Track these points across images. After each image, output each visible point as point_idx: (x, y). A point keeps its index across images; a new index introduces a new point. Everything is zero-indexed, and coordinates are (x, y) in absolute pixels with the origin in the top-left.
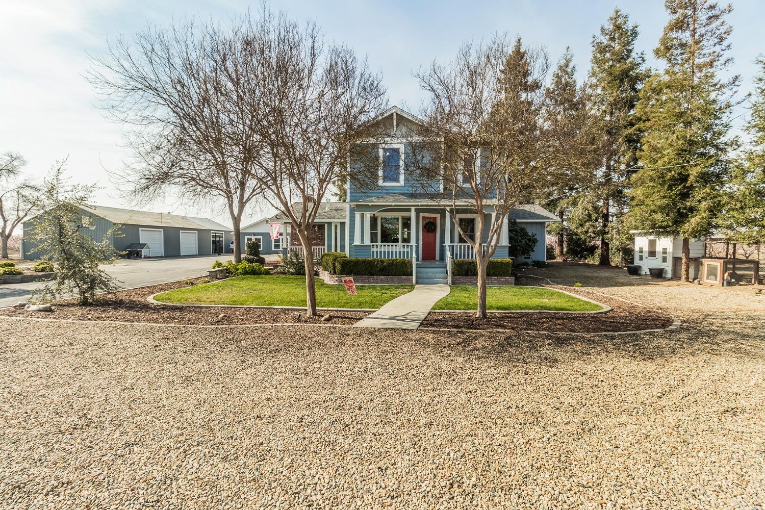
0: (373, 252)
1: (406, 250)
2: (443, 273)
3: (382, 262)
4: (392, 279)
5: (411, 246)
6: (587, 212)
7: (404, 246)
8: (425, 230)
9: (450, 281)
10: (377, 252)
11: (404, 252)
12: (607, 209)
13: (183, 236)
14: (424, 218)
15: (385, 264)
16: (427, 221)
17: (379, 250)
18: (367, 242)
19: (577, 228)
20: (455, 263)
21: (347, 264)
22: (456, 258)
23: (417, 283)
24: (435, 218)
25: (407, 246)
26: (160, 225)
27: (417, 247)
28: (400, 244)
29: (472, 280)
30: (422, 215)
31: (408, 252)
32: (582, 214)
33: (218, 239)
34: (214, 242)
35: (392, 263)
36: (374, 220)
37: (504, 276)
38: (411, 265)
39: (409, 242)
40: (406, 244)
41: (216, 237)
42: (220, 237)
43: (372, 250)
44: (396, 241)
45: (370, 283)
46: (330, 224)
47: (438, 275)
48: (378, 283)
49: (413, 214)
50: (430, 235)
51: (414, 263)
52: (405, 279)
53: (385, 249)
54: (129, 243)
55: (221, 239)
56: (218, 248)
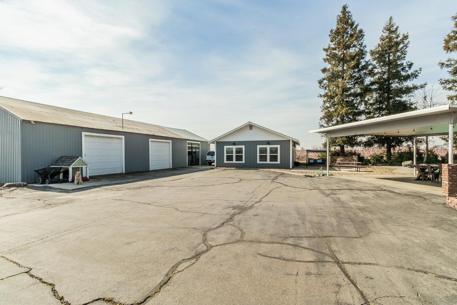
13: (153, 146)
26: (120, 129)
33: (194, 150)
34: (190, 153)
41: (192, 148)
42: (196, 148)
54: (58, 156)
55: (197, 150)
56: (194, 160)
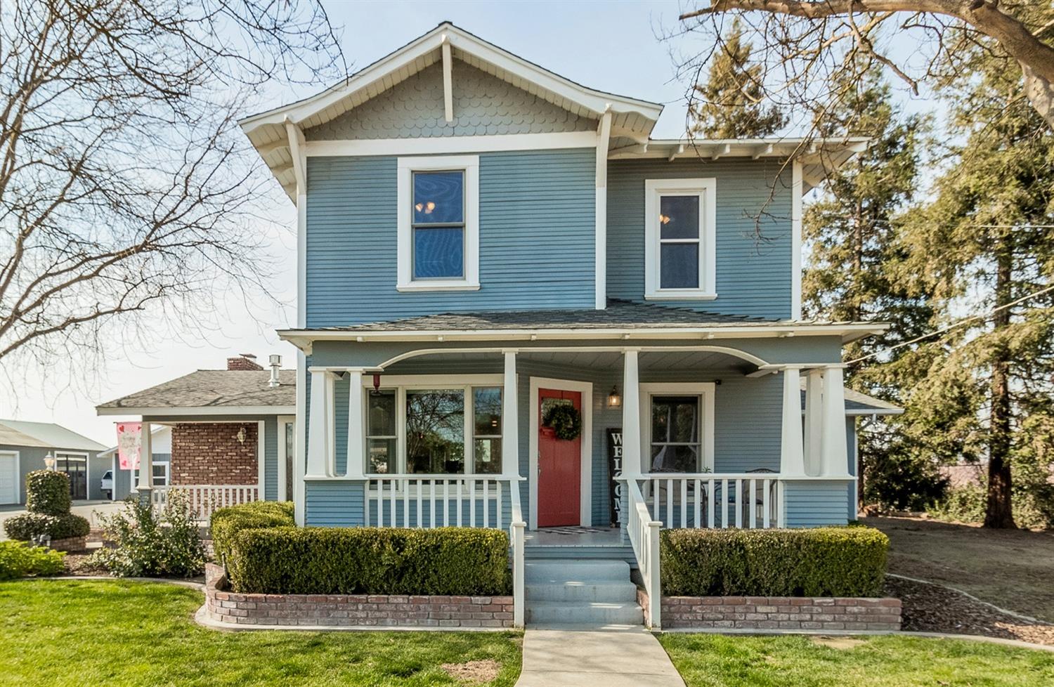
0: (374, 503)
1: (486, 495)
2: (618, 578)
3: (399, 543)
4: (437, 608)
5: (506, 484)
6: (956, 391)
7: (479, 482)
8: (547, 431)
9: (653, 615)
10: (387, 502)
11: (479, 503)
12: (1005, 385)
14: (544, 394)
15: (408, 552)
16: (552, 403)
17: (393, 495)
18: (356, 469)
19: (930, 433)
20: (671, 547)
21: (269, 553)
22: (677, 524)
23: (529, 621)
24: (578, 396)
25: (492, 482)
27: (524, 487)
28: (469, 476)
29: (740, 609)
30: (537, 383)
31: (493, 503)
32: (944, 397)
33: (73, 469)
35: (437, 548)
36: (380, 401)
37: (860, 593)
38: (506, 552)
39: (499, 471)
40: (486, 477)
41: (67, 464)
42: (77, 464)
43: (370, 495)
44: (456, 467)
45: (355, 620)
46: (271, 420)
47: (603, 588)
48: (380, 621)
49: (510, 379)
50: (564, 446)
51: (518, 541)
52: (483, 608)
53: (415, 492)
55: (81, 469)
